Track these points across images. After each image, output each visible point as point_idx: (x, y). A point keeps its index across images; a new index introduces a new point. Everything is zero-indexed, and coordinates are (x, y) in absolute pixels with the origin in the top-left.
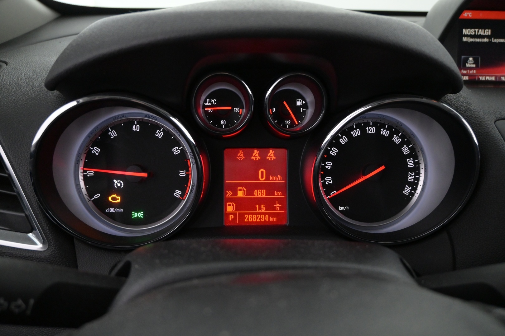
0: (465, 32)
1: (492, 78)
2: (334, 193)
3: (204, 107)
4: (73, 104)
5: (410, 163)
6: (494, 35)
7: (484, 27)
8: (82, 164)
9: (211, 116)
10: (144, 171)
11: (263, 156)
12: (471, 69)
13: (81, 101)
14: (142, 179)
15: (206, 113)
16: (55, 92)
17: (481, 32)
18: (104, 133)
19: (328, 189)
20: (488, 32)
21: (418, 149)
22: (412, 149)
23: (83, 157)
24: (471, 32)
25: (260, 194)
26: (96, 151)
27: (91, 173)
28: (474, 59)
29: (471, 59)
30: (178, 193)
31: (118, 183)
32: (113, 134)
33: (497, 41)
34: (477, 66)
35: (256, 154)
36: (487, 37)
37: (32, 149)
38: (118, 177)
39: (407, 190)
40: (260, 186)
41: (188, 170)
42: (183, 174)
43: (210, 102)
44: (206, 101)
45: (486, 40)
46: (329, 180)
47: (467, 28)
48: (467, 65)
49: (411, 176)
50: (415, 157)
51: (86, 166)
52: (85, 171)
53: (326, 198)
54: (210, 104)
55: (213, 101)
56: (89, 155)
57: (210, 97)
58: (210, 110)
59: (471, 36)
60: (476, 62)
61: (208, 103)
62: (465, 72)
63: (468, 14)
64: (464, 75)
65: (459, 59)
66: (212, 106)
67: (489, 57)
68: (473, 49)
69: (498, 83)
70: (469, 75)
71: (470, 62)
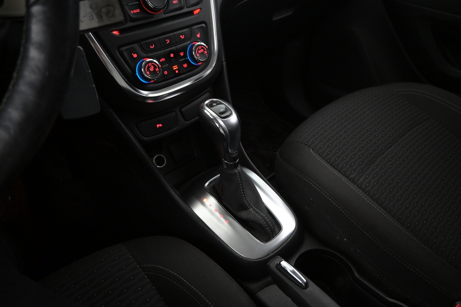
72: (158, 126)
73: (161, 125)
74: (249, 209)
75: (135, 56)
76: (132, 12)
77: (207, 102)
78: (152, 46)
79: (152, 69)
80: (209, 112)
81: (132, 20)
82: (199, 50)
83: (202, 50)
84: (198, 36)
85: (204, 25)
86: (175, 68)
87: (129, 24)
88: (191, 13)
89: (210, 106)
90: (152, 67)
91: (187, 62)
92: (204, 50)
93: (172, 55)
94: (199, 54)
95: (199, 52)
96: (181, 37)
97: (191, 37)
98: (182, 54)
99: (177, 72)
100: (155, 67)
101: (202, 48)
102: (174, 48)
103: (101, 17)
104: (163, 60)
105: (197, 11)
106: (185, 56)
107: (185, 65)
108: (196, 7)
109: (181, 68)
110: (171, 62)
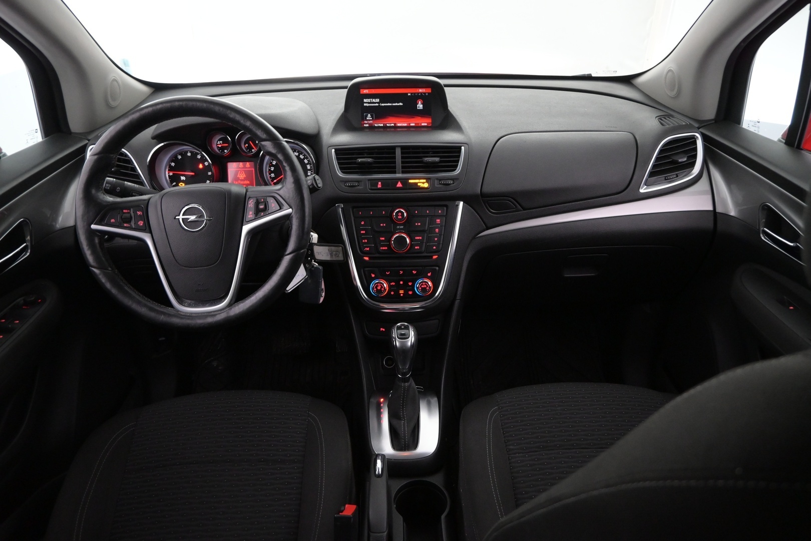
0: (365, 100)
1: (382, 125)
3: (217, 144)
4: (162, 144)
6: (381, 102)
7: (375, 98)
8: (167, 170)
9: (219, 149)
10: (192, 172)
11: (244, 165)
12: (369, 120)
13: (165, 143)
14: (192, 175)
15: (218, 147)
16: (155, 140)
17: (374, 100)
18: (176, 157)
20: (378, 100)
23: (168, 167)
24: (369, 100)
26: (173, 164)
27: (171, 174)
28: (371, 115)
29: (369, 115)
31: (183, 178)
32: (180, 157)
33: (383, 105)
34: (373, 119)
36: (378, 103)
37: (148, 164)
38: (183, 175)
42: (210, 174)
44: (217, 142)
45: (377, 105)
46: (273, 175)
47: (366, 98)
48: (367, 118)
51: (169, 170)
52: (169, 173)
53: (272, 184)
55: (221, 142)
56: (170, 166)
57: (219, 140)
58: (220, 146)
59: (369, 103)
60: (372, 116)
61: (219, 143)
62: (366, 122)
63: (366, 91)
64: (366, 124)
65: (363, 115)
66: (220, 144)
67: (379, 113)
68: (370, 110)
69: (385, 127)
70: (369, 124)
71: (369, 117)
72: (381, 329)
73: (384, 330)
74: (401, 420)
75: (373, 276)
76: (381, 248)
77: (399, 324)
78: (388, 272)
79: (379, 288)
81: (380, 253)
82: (422, 285)
83: (425, 286)
84: (429, 274)
85: (437, 268)
86: (401, 292)
87: (377, 255)
88: (432, 257)
89: (399, 327)
90: (380, 286)
91: (413, 290)
94: (422, 288)
95: (422, 286)
96: (413, 272)
97: (422, 274)
98: (410, 284)
99: (402, 295)
101: (426, 284)
102: (404, 278)
104: (393, 284)
105: (435, 257)
106: (413, 286)
107: (410, 293)
108: (434, 254)
109: (406, 293)
110: (399, 287)
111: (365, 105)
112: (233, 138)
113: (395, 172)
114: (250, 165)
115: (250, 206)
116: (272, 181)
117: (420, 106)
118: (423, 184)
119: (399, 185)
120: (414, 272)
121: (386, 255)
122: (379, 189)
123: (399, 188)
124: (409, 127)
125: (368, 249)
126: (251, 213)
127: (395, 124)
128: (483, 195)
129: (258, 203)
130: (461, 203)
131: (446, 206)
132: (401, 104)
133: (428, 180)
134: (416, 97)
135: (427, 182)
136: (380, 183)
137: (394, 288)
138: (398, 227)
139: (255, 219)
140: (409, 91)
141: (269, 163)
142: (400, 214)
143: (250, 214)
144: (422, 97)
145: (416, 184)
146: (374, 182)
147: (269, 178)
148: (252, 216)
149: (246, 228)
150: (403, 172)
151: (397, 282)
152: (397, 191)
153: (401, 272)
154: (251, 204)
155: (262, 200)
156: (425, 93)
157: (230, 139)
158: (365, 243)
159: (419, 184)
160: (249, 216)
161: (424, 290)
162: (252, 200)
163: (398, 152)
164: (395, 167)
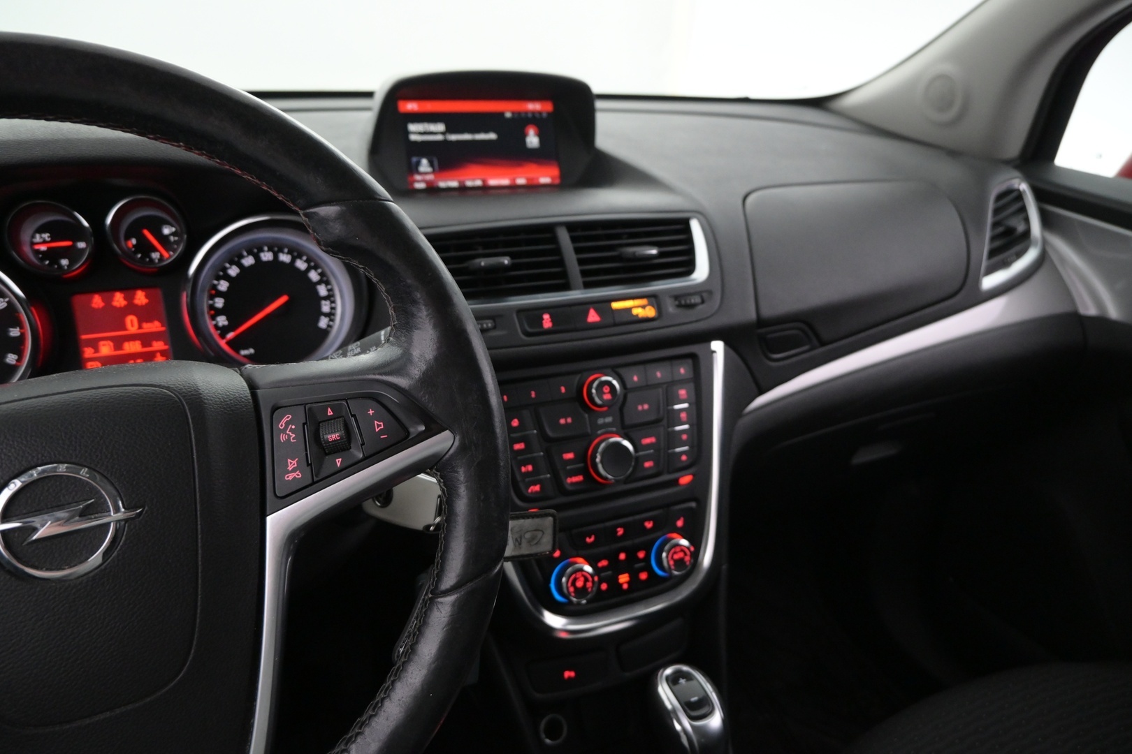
0: (412, 128)
1: (456, 184)
2: (230, 335)
3: (33, 244)
5: (322, 290)
6: (449, 130)
7: (435, 122)
9: (45, 255)
11: (130, 299)
12: (426, 173)
15: (37, 252)
17: (432, 128)
19: (223, 331)
20: (440, 127)
21: (329, 273)
22: (322, 275)
24: (419, 127)
25: (133, 347)
28: (428, 161)
29: (424, 161)
30: (11, 358)
33: (453, 137)
34: (433, 169)
35: (119, 300)
36: (441, 133)
39: (323, 323)
40: (132, 338)
41: (22, 328)
42: (15, 332)
43: (41, 237)
44: (33, 237)
45: (440, 138)
46: (222, 321)
47: (413, 123)
48: (421, 169)
49: (326, 305)
50: (327, 283)
53: (222, 343)
54: (41, 240)
55: (45, 235)
57: (40, 230)
58: (43, 248)
59: (420, 133)
60: (431, 164)
61: (37, 239)
62: (420, 178)
63: (412, 106)
64: (418, 181)
65: (410, 163)
66: (44, 242)
67: (446, 157)
68: (426, 149)
69: (463, 189)
70: (427, 182)
71: (424, 165)
72: (567, 674)
73: (572, 674)
75: (557, 554)
76: (569, 480)
77: (669, 671)
78: (590, 537)
79: (580, 584)
80: (665, 693)
81: (566, 492)
82: (675, 553)
83: (681, 555)
84: (680, 523)
85: (693, 504)
86: (624, 579)
87: (561, 499)
88: (675, 482)
89: (673, 681)
90: (582, 579)
91: (648, 569)
92: (685, 554)
93: (622, 556)
94: (674, 560)
95: (676, 557)
97: (665, 525)
98: (641, 555)
99: (625, 587)
100: (586, 580)
101: (682, 551)
102: (628, 543)
103: (520, 544)
104: (604, 563)
105: (686, 479)
106: (647, 558)
107: (643, 576)
108: (683, 473)
109: (634, 581)
110: (617, 568)
111: (413, 137)
112: (97, 220)
113: (566, 287)
114: (147, 297)
115: (283, 438)
116: (223, 336)
117: (533, 140)
118: (642, 309)
119: (593, 317)
120: (649, 525)
121: (583, 496)
122: (548, 332)
123: (594, 326)
124: (513, 188)
125: (537, 488)
126: (292, 464)
127: (484, 181)
128: (761, 322)
129: (313, 425)
130: (718, 346)
131: (693, 357)
132: (492, 136)
133: (653, 298)
134: (523, 121)
135: (650, 304)
136: (546, 317)
137: (607, 575)
138: (601, 421)
139: (313, 483)
140: (508, 109)
141: (208, 287)
142: (606, 389)
143: (292, 471)
144: (534, 120)
145: (629, 310)
146: (532, 313)
147: (212, 330)
148: (298, 475)
149: (278, 524)
150: (588, 285)
151: (613, 558)
152: (591, 333)
153: (620, 531)
154: (287, 431)
155: (330, 412)
156: (540, 113)
157: (86, 224)
158: (528, 474)
159: (635, 311)
160: (290, 477)
161: (679, 563)
162: (288, 418)
163: (564, 237)
164: (564, 275)
